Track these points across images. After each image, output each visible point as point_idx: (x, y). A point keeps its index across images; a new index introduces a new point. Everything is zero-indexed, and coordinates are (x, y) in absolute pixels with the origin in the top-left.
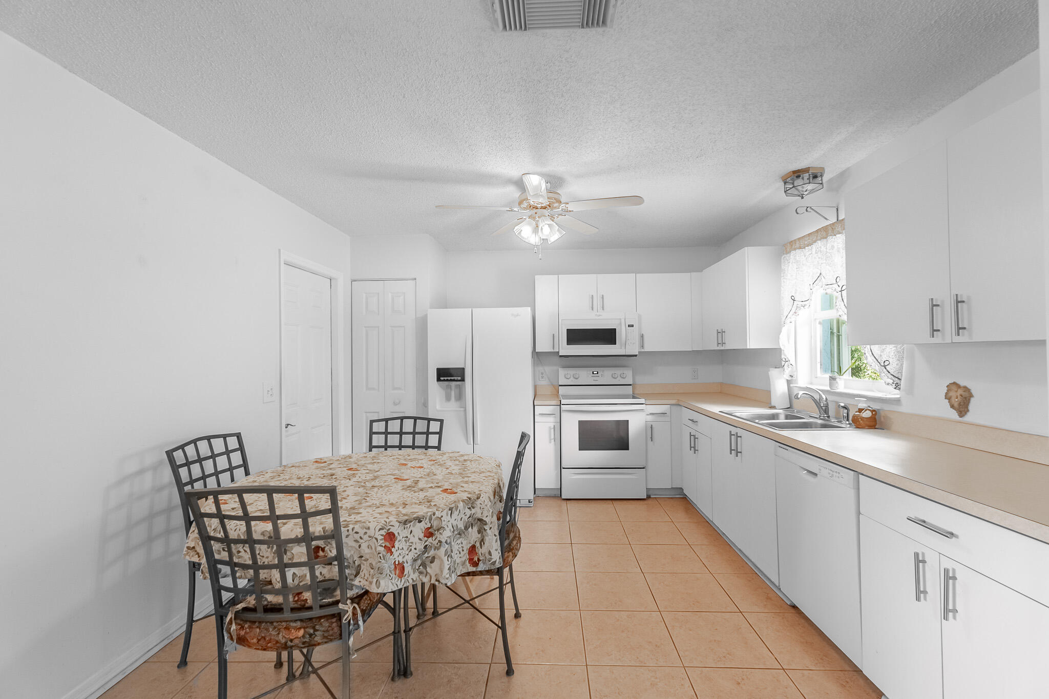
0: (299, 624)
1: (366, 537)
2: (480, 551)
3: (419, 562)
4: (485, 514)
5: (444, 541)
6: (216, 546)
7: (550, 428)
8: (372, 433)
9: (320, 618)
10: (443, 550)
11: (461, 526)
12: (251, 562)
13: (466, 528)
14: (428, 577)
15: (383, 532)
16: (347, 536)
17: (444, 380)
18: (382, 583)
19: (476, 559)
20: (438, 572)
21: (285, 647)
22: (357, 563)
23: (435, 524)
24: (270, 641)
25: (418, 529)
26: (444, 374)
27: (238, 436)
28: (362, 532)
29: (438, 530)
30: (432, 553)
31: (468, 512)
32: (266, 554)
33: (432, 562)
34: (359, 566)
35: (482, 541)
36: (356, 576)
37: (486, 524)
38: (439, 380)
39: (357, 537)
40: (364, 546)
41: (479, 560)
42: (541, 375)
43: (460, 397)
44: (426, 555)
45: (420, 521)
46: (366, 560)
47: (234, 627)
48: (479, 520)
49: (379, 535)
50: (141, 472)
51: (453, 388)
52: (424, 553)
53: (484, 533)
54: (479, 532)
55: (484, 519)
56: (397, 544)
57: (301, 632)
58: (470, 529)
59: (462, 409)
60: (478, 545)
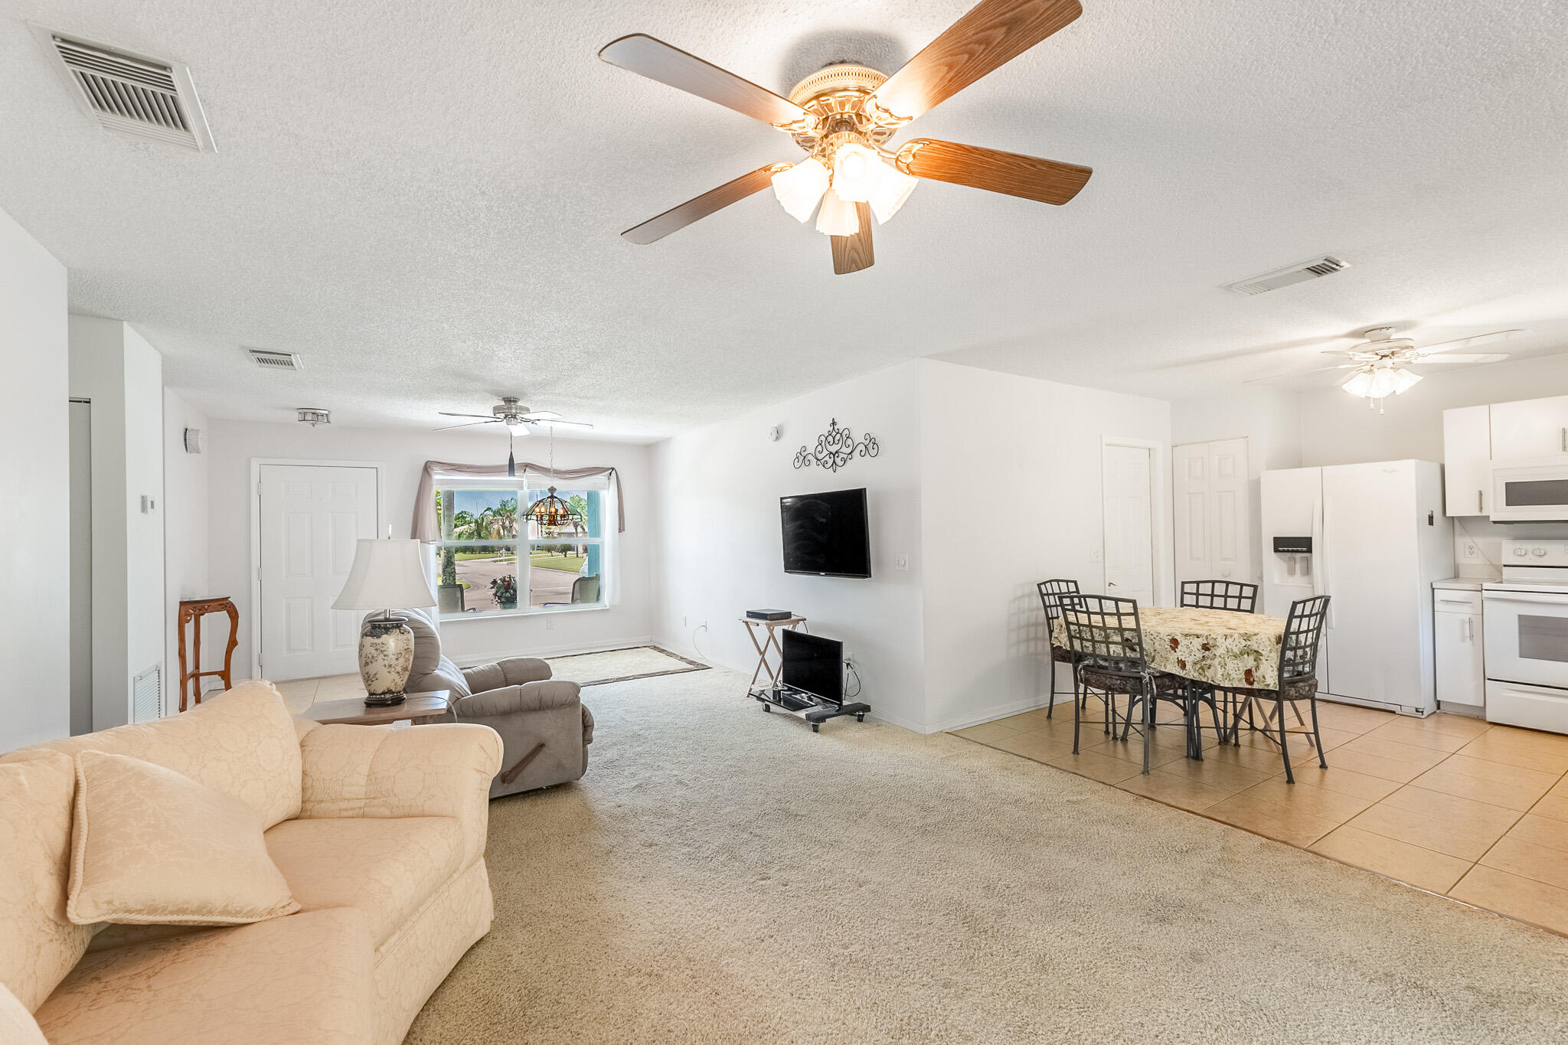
0: (1117, 677)
1: (1157, 638)
2: (1255, 674)
3: (1199, 666)
4: (1261, 647)
5: (1218, 655)
6: (1072, 627)
7: (1463, 622)
8: (1183, 593)
9: (1129, 677)
10: (1217, 661)
11: (1236, 650)
12: (1090, 638)
13: (1242, 654)
14: (1206, 678)
15: (1170, 637)
16: (1146, 636)
17: (1284, 551)
18: (1168, 666)
19: (1252, 680)
20: (1213, 675)
21: (1111, 689)
22: (1153, 654)
23: (1211, 642)
24: (1101, 683)
25: (1197, 644)
26: (1285, 545)
27: (1075, 582)
28: (1155, 635)
29: (1213, 647)
30: (1209, 662)
31: (1244, 643)
32: (1098, 635)
33: (1209, 668)
34: (1154, 656)
35: (1257, 668)
36: (1152, 662)
37: (1262, 655)
38: (1276, 550)
39: (1152, 637)
40: (1157, 644)
41: (1254, 681)
42: (1468, 550)
43: (1308, 570)
44: (1204, 662)
45: (1198, 637)
46: (1158, 653)
47: (1082, 672)
48: (1255, 651)
49: (1167, 639)
50: (1023, 596)
51: (1298, 560)
52: (1202, 660)
53: (1259, 662)
54: (1255, 660)
55: (1260, 651)
56: (1179, 647)
57: (1119, 682)
58: (1246, 656)
59: (1311, 586)
60: (1254, 669)
